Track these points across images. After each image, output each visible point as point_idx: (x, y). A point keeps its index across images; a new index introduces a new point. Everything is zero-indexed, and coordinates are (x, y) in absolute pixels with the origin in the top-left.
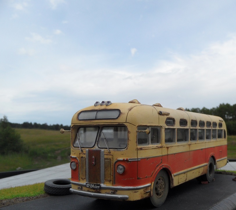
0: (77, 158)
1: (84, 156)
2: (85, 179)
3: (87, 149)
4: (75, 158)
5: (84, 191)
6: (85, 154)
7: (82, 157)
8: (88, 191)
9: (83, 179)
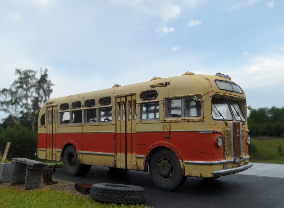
0: (222, 133)
1: (229, 129)
2: (230, 154)
3: (231, 122)
4: (220, 133)
5: (229, 168)
6: (229, 127)
7: (227, 131)
8: (233, 167)
9: (228, 156)
